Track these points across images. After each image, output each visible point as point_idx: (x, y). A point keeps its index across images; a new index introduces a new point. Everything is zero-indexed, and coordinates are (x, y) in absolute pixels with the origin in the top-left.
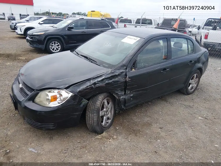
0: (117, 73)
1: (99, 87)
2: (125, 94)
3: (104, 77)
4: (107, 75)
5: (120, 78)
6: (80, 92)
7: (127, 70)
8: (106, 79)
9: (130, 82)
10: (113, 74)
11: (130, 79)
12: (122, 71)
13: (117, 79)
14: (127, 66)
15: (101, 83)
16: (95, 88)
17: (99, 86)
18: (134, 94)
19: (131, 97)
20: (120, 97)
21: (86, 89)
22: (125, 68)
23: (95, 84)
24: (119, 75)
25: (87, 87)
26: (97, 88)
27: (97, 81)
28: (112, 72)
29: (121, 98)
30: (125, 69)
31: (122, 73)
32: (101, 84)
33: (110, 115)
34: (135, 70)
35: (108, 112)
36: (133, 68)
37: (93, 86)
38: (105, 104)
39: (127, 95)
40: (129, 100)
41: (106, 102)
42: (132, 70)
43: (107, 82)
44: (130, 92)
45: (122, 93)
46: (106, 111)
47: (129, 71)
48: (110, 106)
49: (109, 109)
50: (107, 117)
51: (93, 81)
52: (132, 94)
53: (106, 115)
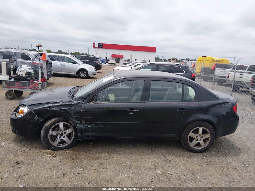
0: (75, 102)
2: (81, 123)
4: (63, 102)
5: (76, 107)
6: (35, 110)
8: (62, 106)
9: (84, 112)
11: (84, 110)
12: (78, 102)
13: (73, 108)
14: (85, 99)
17: (54, 109)
18: (93, 126)
19: (89, 128)
20: (76, 124)
21: (42, 109)
22: (83, 100)
23: (50, 107)
24: (75, 105)
25: (43, 108)
26: (52, 111)
27: (53, 106)
28: (69, 101)
29: (77, 126)
30: (82, 101)
31: (78, 103)
33: (65, 139)
34: (93, 104)
35: (63, 135)
36: (92, 102)
37: (48, 108)
38: (60, 126)
39: (84, 125)
40: (86, 130)
41: (61, 125)
42: (90, 103)
43: (62, 108)
44: (86, 122)
45: (78, 121)
46: (60, 133)
47: (86, 104)
48: (68, 131)
49: (65, 133)
50: (61, 139)
51: (50, 105)
52: (89, 125)
53: (58, 136)
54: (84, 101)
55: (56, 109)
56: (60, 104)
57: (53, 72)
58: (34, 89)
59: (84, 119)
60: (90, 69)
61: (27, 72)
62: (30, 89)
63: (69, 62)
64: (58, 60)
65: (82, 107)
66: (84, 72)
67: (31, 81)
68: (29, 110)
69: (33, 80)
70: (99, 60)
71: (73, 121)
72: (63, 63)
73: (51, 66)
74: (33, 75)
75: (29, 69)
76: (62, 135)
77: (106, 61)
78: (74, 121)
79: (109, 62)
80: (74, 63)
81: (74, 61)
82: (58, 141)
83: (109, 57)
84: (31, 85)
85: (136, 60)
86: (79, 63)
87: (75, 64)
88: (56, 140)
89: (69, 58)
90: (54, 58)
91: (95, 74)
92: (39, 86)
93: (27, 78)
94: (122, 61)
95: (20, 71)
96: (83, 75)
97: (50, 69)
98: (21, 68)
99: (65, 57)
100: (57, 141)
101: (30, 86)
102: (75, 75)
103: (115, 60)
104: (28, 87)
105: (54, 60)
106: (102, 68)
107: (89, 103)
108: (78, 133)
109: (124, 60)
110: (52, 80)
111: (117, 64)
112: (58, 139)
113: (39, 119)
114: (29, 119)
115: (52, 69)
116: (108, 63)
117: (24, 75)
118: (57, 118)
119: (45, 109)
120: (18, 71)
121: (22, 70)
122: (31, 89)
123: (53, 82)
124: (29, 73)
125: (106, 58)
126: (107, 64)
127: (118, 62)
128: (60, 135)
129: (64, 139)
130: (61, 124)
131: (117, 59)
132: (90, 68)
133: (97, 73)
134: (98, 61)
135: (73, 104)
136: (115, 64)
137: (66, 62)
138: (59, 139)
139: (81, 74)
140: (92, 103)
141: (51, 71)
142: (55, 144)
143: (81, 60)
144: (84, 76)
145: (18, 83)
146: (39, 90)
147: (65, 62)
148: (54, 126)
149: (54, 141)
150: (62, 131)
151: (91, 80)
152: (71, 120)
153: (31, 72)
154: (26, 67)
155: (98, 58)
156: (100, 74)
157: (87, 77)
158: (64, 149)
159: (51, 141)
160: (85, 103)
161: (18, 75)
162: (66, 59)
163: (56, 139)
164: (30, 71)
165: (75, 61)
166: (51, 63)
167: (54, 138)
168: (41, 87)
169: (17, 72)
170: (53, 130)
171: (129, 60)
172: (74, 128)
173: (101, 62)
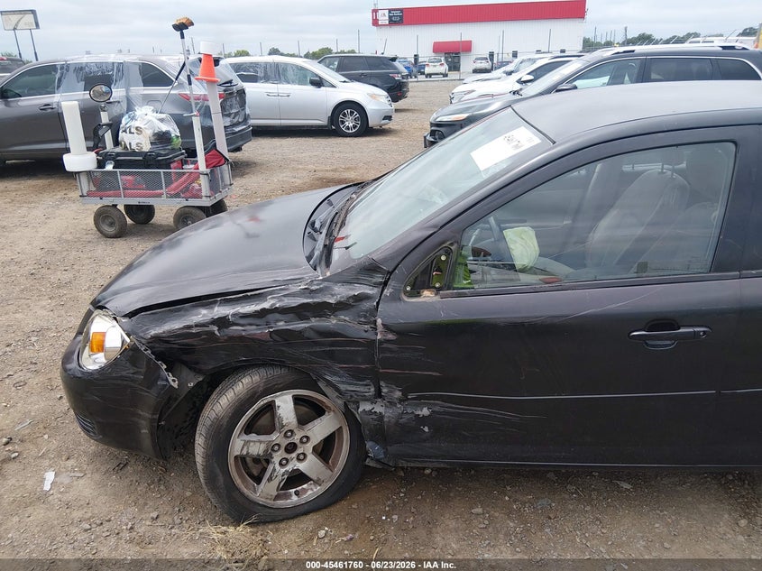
0: (341, 292)
1: (241, 338)
2: (379, 394)
3: (272, 302)
4: (284, 296)
5: (347, 318)
6: (157, 339)
7: (387, 292)
8: (279, 313)
9: (393, 346)
10: (312, 298)
11: (390, 336)
12: (358, 290)
13: (332, 322)
14: (391, 273)
15: (251, 325)
16: (226, 341)
17: (243, 337)
18: (437, 409)
19: (422, 420)
20: (356, 402)
21: (185, 334)
22: (379, 278)
23: (222, 322)
24: (342, 306)
25: (189, 327)
26: (231, 338)
27: (234, 315)
28: (313, 288)
29: (360, 410)
30: (376, 285)
31: (359, 299)
32: (254, 327)
33: (310, 465)
34: (437, 298)
35: (299, 451)
36: (429, 287)
37: (215, 329)
38: (280, 412)
39: (392, 404)
40: (407, 430)
41: (285, 405)
42: (418, 295)
43: (281, 325)
44: (405, 394)
45: (362, 389)
46: (285, 442)
47: (400, 299)
48: (320, 429)
49: (308, 438)
50: (289, 468)
51: (220, 311)
52: (421, 406)
53: (277, 458)
54: (385, 284)
55: (253, 330)
56: (266, 305)
57: (252, 122)
58: (188, 194)
59: (394, 380)
60: (372, 98)
61: (155, 134)
62: (172, 196)
63: (302, 82)
64: (267, 79)
65: (379, 321)
66: (352, 113)
67: (175, 164)
68: (128, 340)
69: (183, 162)
70: (396, 63)
71: (337, 390)
72: (284, 88)
73: (243, 103)
74: (178, 142)
75: (162, 120)
76: (291, 448)
77: (417, 67)
78: (342, 387)
79: (427, 70)
80: (318, 83)
81: (317, 75)
82: (275, 483)
83: (426, 54)
84: (176, 180)
85: (515, 55)
86: (334, 82)
87: (322, 88)
88: (267, 475)
89: (302, 69)
90: (251, 73)
91: (389, 118)
92: (204, 181)
93: (160, 155)
94: (467, 63)
95: (130, 133)
96: (351, 125)
97: (243, 113)
98: (133, 118)
99: (286, 64)
100: (270, 479)
101: (173, 186)
102: (326, 126)
103: (447, 61)
104: (164, 191)
105: (253, 79)
106: (409, 94)
107: (411, 295)
108: (369, 445)
109: (477, 59)
110: (255, 149)
111: (453, 75)
112: (274, 470)
113: (175, 385)
114: (133, 380)
115: (248, 111)
116: (423, 73)
117: (147, 147)
118: (262, 371)
119: (198, 335)
120: (125, 131)
121: (137, 128)
122: (177, 196)
123: (257, 159)
124: (162, 138)
125: (416, 57)
126: (421, 78)
127: (455, 67)
128: (283, 449)
129: (302, 466)
130: (285, 397)
131: (453, 54)
132: (373, 96)
133: (396, 111)
134: (395, 68)
135: (332, 301)
136: (446, 75)
137: (293, 82)
138: (278, 471)
139: (343, 122)
140: (428, 295)
141: (246, 118)
142: (264, 492)
143: (338, 70)
144: (355, 127)
145: (129, 178)
146: (204, 198)
147: (289, 83)
148: (250, 413)
149: (258, 480)
150: (292, 431)
151: (378, 138)
152: (329, 383)
153: (167, 133)
154: (150, 113)
155: (394, 59)
156: (404, 114)
157: (366, 130)
158: (306, 513)
159: (244, 480)
160: (395, 298)
161: (126, 147)
162: (290, 74)
163: (264, 470)
164: (164, 128)
165: (320, 77)
166: (242, 93)
167: (256, 468)
168: (208, 188)
169: (121, 135)
170: (248, 429)
171: (492, 55)
172: (349, 415)
173: (405, 72)
